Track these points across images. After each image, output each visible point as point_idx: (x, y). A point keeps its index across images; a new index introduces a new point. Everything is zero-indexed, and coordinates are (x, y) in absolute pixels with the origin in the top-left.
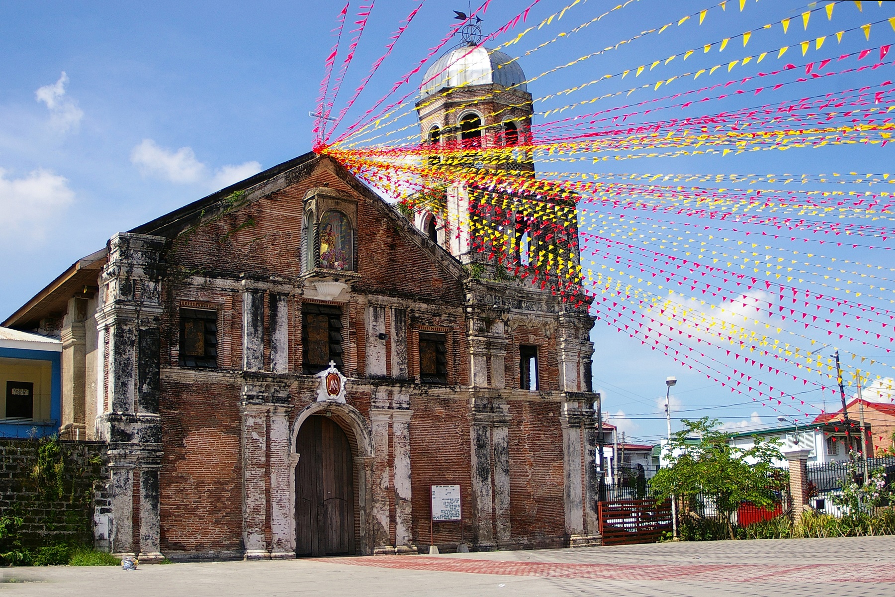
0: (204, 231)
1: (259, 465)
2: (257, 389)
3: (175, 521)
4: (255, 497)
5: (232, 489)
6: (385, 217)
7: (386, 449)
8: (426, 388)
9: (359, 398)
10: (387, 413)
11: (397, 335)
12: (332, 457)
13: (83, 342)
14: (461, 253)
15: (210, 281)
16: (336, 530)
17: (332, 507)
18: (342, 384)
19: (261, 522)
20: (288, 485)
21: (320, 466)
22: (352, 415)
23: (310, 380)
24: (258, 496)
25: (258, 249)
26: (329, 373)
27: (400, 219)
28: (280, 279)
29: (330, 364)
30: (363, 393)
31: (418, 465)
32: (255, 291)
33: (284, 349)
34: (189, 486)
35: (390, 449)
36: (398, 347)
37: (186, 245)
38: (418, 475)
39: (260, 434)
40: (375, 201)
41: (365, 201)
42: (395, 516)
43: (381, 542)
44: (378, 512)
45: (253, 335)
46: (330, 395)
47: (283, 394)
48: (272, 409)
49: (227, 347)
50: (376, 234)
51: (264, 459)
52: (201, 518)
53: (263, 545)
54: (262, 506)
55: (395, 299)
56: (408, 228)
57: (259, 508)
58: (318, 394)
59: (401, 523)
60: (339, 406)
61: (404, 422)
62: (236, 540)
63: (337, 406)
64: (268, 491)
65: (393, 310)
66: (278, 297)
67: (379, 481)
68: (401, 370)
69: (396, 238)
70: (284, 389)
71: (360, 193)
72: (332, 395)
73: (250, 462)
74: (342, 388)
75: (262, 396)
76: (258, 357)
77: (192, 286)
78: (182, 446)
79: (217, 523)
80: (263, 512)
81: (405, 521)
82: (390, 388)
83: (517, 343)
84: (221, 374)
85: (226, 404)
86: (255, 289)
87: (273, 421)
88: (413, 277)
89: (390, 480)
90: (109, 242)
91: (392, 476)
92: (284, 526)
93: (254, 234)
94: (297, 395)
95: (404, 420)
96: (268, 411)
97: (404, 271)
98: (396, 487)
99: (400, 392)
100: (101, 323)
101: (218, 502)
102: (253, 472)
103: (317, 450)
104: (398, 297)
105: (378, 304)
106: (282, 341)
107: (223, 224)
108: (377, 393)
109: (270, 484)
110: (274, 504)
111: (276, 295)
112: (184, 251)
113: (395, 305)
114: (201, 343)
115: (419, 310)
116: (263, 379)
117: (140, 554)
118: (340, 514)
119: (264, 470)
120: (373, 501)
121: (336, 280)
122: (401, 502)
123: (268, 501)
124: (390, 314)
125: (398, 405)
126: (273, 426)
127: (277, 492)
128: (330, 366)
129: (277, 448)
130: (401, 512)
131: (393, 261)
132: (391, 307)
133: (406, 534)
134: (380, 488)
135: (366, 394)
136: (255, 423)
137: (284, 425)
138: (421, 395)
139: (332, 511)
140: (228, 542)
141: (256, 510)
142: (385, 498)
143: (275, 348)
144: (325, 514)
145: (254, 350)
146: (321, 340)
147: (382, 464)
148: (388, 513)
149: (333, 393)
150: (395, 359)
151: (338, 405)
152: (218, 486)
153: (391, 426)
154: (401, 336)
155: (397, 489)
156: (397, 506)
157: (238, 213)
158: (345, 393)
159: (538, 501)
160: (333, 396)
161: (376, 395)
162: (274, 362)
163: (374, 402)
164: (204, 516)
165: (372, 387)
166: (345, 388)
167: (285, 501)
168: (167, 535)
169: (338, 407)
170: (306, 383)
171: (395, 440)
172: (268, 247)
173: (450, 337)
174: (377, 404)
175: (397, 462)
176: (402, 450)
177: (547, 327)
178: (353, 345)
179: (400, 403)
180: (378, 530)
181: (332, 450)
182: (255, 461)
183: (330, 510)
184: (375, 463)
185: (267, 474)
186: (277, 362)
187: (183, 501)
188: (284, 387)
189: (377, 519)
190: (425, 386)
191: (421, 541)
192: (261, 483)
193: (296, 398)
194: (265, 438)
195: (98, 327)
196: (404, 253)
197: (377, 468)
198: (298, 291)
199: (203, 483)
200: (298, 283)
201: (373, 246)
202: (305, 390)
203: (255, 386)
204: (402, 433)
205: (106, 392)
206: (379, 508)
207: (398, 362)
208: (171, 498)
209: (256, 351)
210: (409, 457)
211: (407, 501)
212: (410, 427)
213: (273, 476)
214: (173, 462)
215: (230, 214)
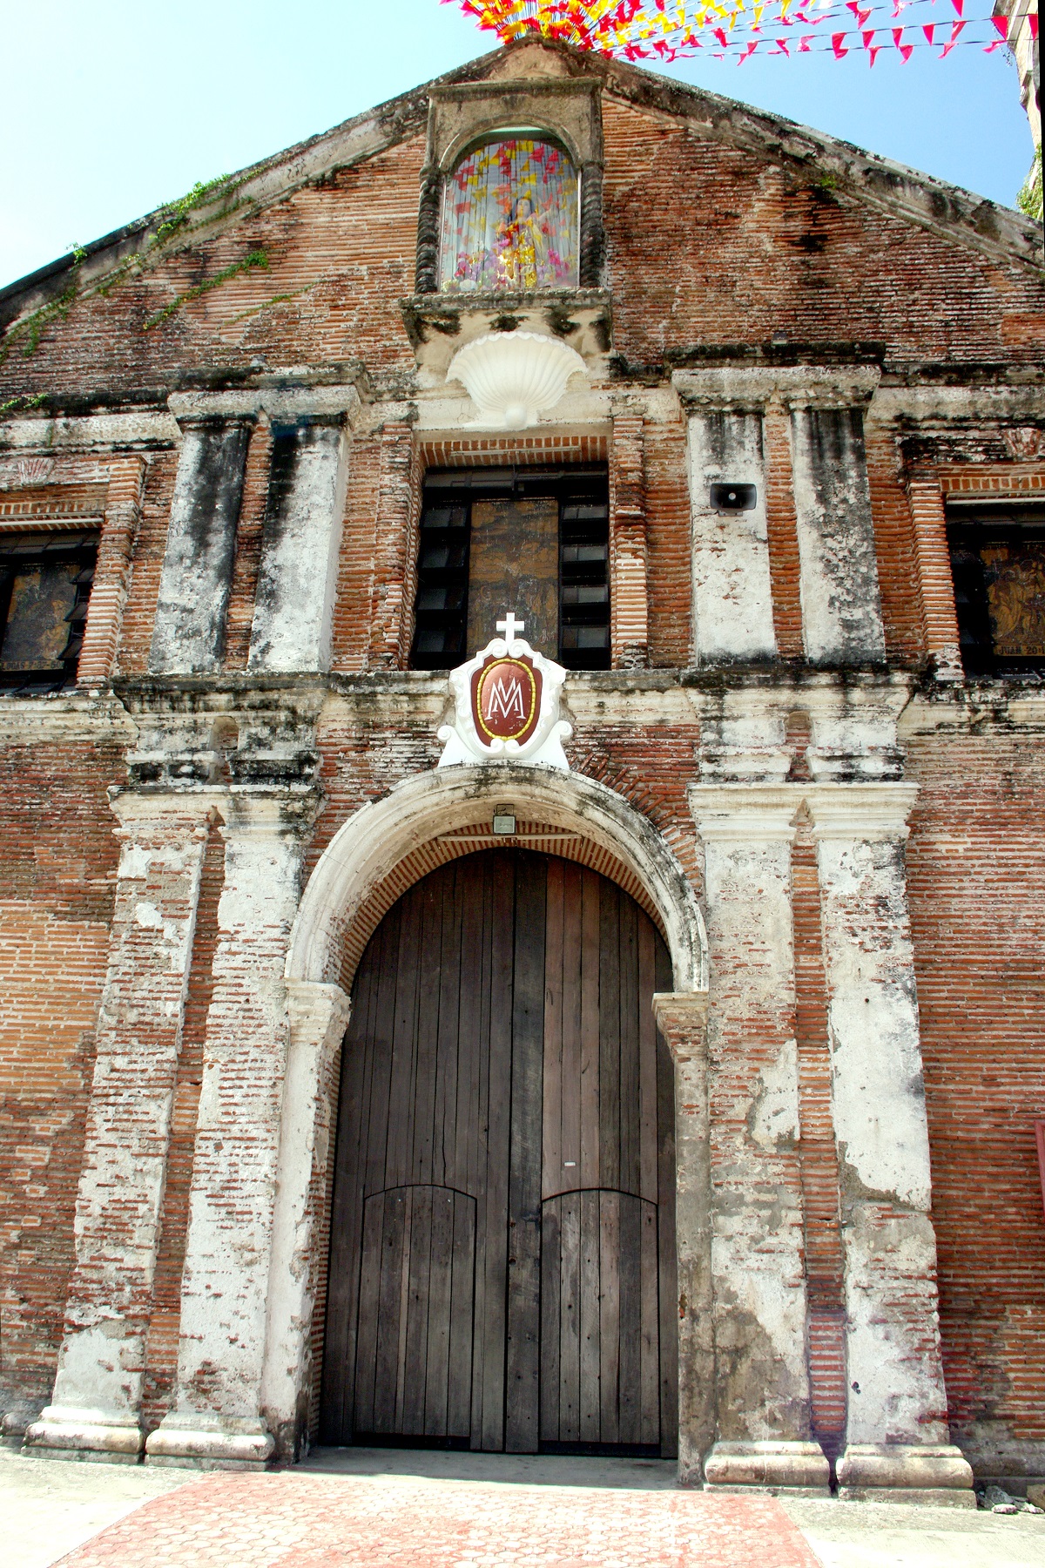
0: (98, 311)
1: (148, 1033)
2: (178, 741)
4: (115, 1170)
5: (59, 1134)
6: (769, 163)
7: (779, 956)
8: (991, 696)
9: (635, 749)
10: (774, 799)
11: (822, 498)
12: (591, 1015)
15: (66, 426)
16: (597, 1337)
17: (583, 1231)
18: (551, 697)
19: (132, 1282)
20: (277, 1117)
21: (532, 1052)
22: (596, 814)
23: (396, 688)
24: (127, 1164)
26: (489, 659)
27: (829, 149)
28: (300, 370)
30: (659, 729)
31: (987, 1036)
32: (213, 425)
33: (307, 593)
35: (805, 961)
36: (829, 541)
37: (35, 352)
38: (990, 1081)
39: (173, 909)
40: (721, 116)
41: (686, 130)
42: (841, 1283)
43: (754, 1418)
44: (738, 1258)
45: (188, 562)
46: (486, 741)
47: (280, 753)
48: (224, 807)
50: (737, 217)
51: (172, 1009)
53: (126, 1389)
54: (143, 1208)
55: (797, 373)
56: (866, 172)
57: (126, 1216)
58: (442, 745)
59: (875, 1322)
60: (530, 781)
61: (873, 837)
63: (519, 780)
64: (180, 1145)
65: (799, 416)
66: (301, 432)
67: (740, 1108)
68: (848, 625)
69: (825, 215)
70: (289, 734)
71: (663, 110)
72: (499, 741)
73: (113, 1021)
74: (550, 713)
75: (192, 762)
76: (197, 632)
77: (12, 452)
80: (145, 1234)
81: (896, 1312)
82: (785, 696)
84: (57, 705)
85: (83, 810)
86: (210, 418)
87: (232, 858)
88: (911, 325)
89: (805, 1109)
91: (818, 1088)
92: (236, 1305)
93: (269, 288)
94: (353, 754)
95: (873, 829)
96: (215, 822)
97: (870, 310)
98: (840, 1138)
99: (846, 711)
102: (120, 1062)
103: (519, 987)
104: (811, 363)
105: (722, 402)
106: (302, 570)
107: (161, 282)
108: (725, 724)
109: (196, 1116)
110: (201, 1202)
111: (295, 428)
112: (23, 371)
113: (801, 393)
115: (934, 417)
116: (193, 699)
118: (620, 1263)
119: (171, 1053)
120: (711, 1205)
121: (506, 325)
122: (868, 1211)
123: (177, 1187)
124: (788, 434)
125: (838, 767)
126: (233, 876)
127: (218, 1147)
129: (237, 961)
130: (876, 1264)
131: (820, 283)
132: (786, 403)
133: (903, 1382)
134: (748, 1140)
135: (677, 732)
136: (156, 868)
137: (277, 869)
138: (975, 729)
139: (581, 1248)
141: (115, 1227)
142: (774, 1189)
143: (272, 594)
144: (546, 1259)
145: (185, 610)
146: (524, 578)
147: (761, 1028)
148: (792, 1267)
149: (506, 734)
150: (815, 588)
151: (525, 775)
153: (804, 858)
154: (845, 501)
155: (843, 1145)
156: (847, 1234)
157: (216, 245)
158: (565, 729)
160: (505, 747)
161: (720, 732)
162: (262, 643)
163: (711, 759)
165: (695, 697)
167: (249, 1188)
169: (527, 788)
170: (384, 702)
171: (831, 916)
174: (727, 768)
175: (842, 1017)
176: (871, 964)
179: (850, 757)
180: (738, 1352)
181: (590, 987)
182: (132, 1016)
183: (571, 1240)
184: (722, 1024)
185: (187, 1071)
186: (274, 642)
188: (291, 726)
189: (731, 1297)
190: (984, 687)
191: (1024, 1422)
192: (152, 1107)
193: (347, 768)
194: (188, 926)
196: (862, 255)
197: (734, 1048)
198: (394, 411)
200: (393, 383)
201: (727, 253)
202: (388, 734)
203: (171, 731)
204: (868, 884)
206: (744, 1242)
207: (832, 601)
209: (191, 611)
210: (909, 992)
211: (908, 1206)
212: (907, 858)
213: (210, 1079)
215: (187, 251)
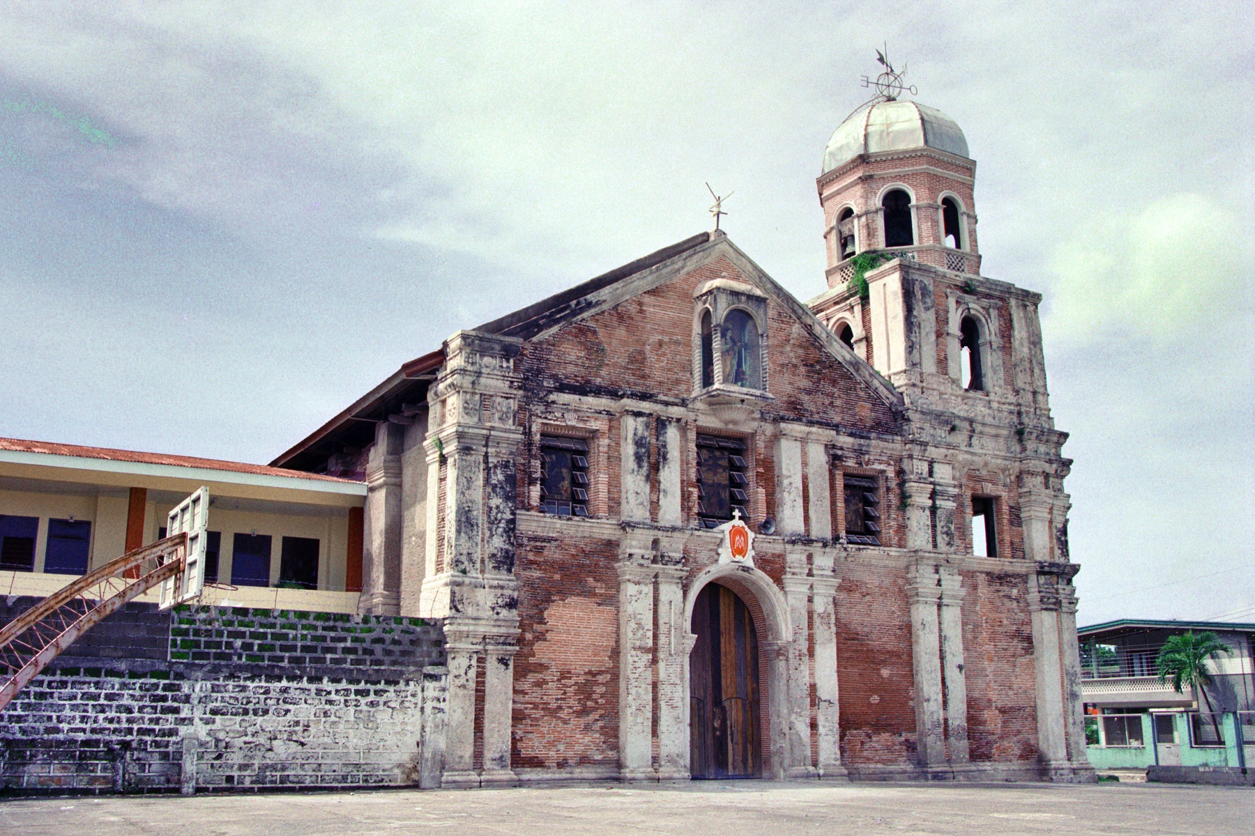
1: (643, 650)
2: (641, 545)
3: (531, 725)
4: (638, 694)
5: (607, 682)
6: (796, 322)
7: (805, 631)
8: (853, 550)
9: (770, 561)
10: (804, 582)
11: (816, 477)
13: (397, 480)
14: (892, 371)
15: (580, 399)
18: (750, 541)
19: (646, 729)
20: (682, 678)
22: (763, 583)
23: (708, 535)
24: (641, 691)
25: (637, 359)
26: (733, 526)
28: (670, 399)
29: (734, 514)
30: (775, 555)
32: (638, 414)
33: (675, 492)
34: (551, 675)
35: (810, 632)
36: (818, 493)
37: (547, 351)
38: (847, 668)
39: (647, 607)
40: (784, 298)
42: (818, 725)
44: (796, 719)
45: (635, 473)
46: (734, 556)
47: (675, 553)
48: (661, 572)
49: (603, 488)
50: (785, 344)
51: (649, 640)
52: (565, 722)
54: (647, 706)
56: (826, 338)
57: (643, 709)
58: (719, 555)
59: (826, 735)
60: (746, 571)
61: (827, 596)
62: (611, 754)
63: (744, 571)
64: (655, 686)
65: (811, 444)
66: (666, 423)
67: (796, 675)
68: (822, 523)
70: (676, 546)
72: (737, 556)
73: (632, 644)
74: (750, 547)
75: (648, 554)
76: (643, 503)
77: (556, 406)
78: (542, 621)
79: (587, 728)
80: (649, 714)
81: (830, 732)
82: (809, 549)
83: (969, 493)
85: (601, 565)
86: (639, 412)
87: (662, 590)
88: (832, 402)
89: (811, 675)
90: (445, 344)
91: (813, 669)
92: (675, 735)
93: (634, 339)
94: (692, 555)
95: (827, 593)
96: (656, 576)
97: (822, 394)
98: (818, 685)
99: (823, 554)
100: (431, 454)
101: (588, 700)
102: (635, 658)
104: (818, 427)
106: (670, 482)
109: (659, 677)
110: (663, 704)
111: (664, 420)
112: (543, 359)
114: (566, 483)
115: (842, 446)
117: (484, 773)
119: (650, 655)
120: (789, 703)
121: (743, 402)
122: (824, 705)
123: (656, 700)
124: (807, 450)
125: (819, 573)
126: (662, 596)
127: (667, 687)
128: (733, 518)
130: (825, 720)
132: (808, 439)
133: (832, 751)
134: (797, 685)
135: (779, 556)
136: (639, 592)
137: (676, 595)
140: (599, 757)
141: (639, 712)
142: (804, 699)
143: (663, 490)
145: (638, 494)
146: (720, 483)
147: (801, 652)
148: (807, 720)
149: (739, 554)
151: (746, 569)
152: (589, 678)
153: (810, 600)
154: (823, 479)
155: (819, 687)
156: (819, 711)
158: (753, 553)
159: (1003, 711)
160: (738, 558)
161: (791, 557)
162: (663, 510)
163: (788, 567)
164: (570, 719)
165: (787, 546)
166: (753, 548)
167: (676, 700)
168: (519, 745)
169: (745, 573)
171: (817, 619)
172: (651, 357)
173: (881, 482)
174: (792, 570)
175: (819, 650)
176: (826, 634)
177: (1007, 472)
178: (761, 491)
179: (823, 569)
182: (637, 643)
184: (792, 650)
185: (655, 661)
186: (667, 510)
187: (542, 698)
188: (677, 544)
189: (795, 729)
190: (852, 547)
192: (646, 674)
193: (692, 560)
194: (651, 612)
195: (427, 459)
196: (821, 370)
197: (794, 658)
198: (692, 416)
199: (569, 673)
200: (691, 405)
201: (782, 360)
202: (702, 549)
203: (639, 541)
204: (826, 610)
205: (440, 546)
206: (797, 713)
207: (818, 514)
208: (527, 693)
209: (640, 495)
211: (833, 703)
212: (835, 603)
213: (662, 665)
214: (531, 643)
